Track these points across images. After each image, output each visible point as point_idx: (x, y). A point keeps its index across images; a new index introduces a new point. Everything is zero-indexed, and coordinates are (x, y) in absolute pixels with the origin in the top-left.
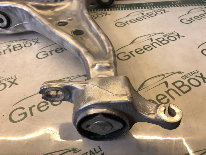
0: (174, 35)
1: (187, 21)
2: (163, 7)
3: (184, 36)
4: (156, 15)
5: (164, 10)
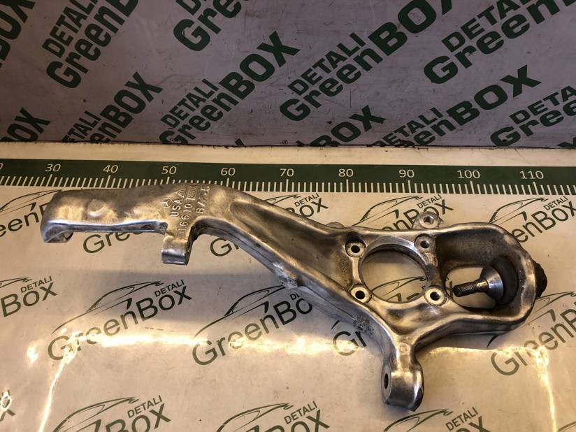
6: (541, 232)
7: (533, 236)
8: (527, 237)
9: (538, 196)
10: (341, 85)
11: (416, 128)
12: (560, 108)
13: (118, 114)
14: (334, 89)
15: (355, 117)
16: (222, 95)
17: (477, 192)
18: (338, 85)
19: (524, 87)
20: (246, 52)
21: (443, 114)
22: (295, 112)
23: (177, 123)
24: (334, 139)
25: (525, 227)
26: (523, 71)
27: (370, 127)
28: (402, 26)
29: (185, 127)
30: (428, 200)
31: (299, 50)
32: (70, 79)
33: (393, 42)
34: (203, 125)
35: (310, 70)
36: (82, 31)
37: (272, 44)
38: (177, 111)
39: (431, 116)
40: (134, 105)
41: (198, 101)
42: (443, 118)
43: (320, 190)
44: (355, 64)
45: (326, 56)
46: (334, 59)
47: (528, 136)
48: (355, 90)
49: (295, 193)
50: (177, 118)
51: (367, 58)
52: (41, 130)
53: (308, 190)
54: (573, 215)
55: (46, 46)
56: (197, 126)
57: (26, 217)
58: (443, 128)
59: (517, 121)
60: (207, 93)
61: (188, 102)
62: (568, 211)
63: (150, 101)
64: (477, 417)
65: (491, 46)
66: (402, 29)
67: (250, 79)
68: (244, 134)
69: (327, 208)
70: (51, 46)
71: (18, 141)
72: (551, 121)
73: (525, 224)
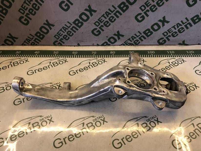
0: (193, 85)
1: (200, 72)
2: (182, 57)
3: (199, 87)
4: (178, 65)
5: (183, 59)
6: (174, 67)
7: (172, 68)
8: (170, 69)
9: (173, 58)
10: (110, 23)
11: (134, 38)
12: (177, 31)
13: (40, 35)
14: (108, 25)
15: (115, 35)
16: (73, 27)
17: (154, 57)
18: (109, 23)
19: (165, 23)
20: (81, 12)
21: (142, 33)
22: (96, 33)
23: (59, 37)
24: (109, 43)
25: (169, 66)
26: (164, 18)
27: (120, 39)
28: (127, 3)
29: (61, 39)
31: (97, 11)
32: (26, 22)
33: (125, 8)
34: (67, 38)
35: (100, 18)
36: (31, 5)
37: (88, 9)
38: (59, 33)
39: (138, 34)
40: (46, 31)
41: (66, 29)
42: (142, 35)
43: (104, 57)
44: (114, 16)
45: (105, 13)
46: (108, 14)
47: (169, 41)
48: (114, 25)
49: (97, 58)
50: (59, 36)
51: (117, 14)
52: (15, 41)
53: (101, 57)
54: (184, 62)
55: (19, 11)
56: (65, 38)
57: (8, 66)
58: (142, 38)
59: (165, 36)
60: (69, 26)
61: (63, 30)
62: (182, 61)
63: (50, 30)
64: (157, 118)
65: (154, 9)
66: (127, 4)
67: (82, 21)
68: (80, 41)
69: (107, 62)
70: (21, 11)
71: (7, 45)
72: (175, 35)
73: (169, 65)
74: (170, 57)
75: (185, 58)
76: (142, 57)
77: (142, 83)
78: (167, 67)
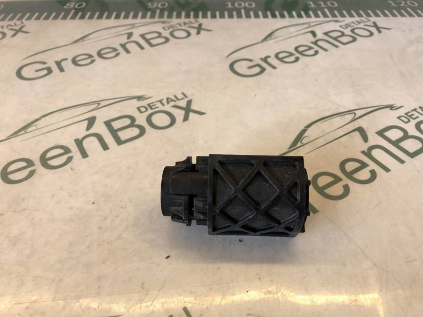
5: (375, 23)
6: (337, 47)
7: (326, 50)
8: (316, 53)
9: (331, 18)
17: (248, 17)
25: (315, 43)
30: (180, 24)
54: (379, 32)
62: (374, 30)
69: (27, 33)
73: (314, 40)
74: (317, 16)
75: (381, 21)
76: (196, 16)
77: (161, 108)
78: (300, 49)
